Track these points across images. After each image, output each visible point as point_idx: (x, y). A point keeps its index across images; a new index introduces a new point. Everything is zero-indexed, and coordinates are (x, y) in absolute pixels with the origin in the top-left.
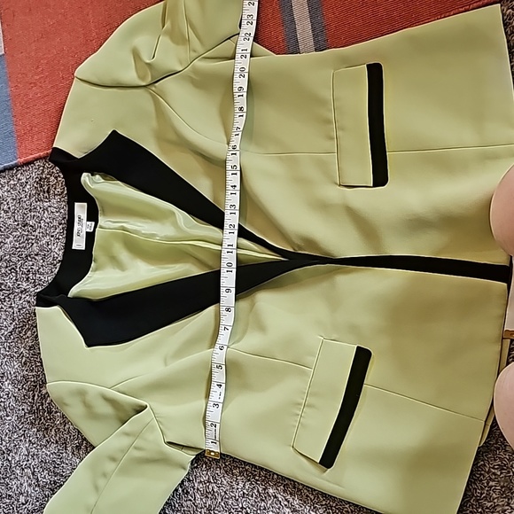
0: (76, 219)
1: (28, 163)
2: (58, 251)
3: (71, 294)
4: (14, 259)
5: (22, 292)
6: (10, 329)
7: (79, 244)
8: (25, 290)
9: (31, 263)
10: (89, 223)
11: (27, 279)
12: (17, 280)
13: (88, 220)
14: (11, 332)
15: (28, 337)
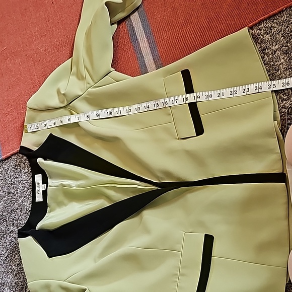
0: (36, 184)
1: (8, 158)
2: (28, 205)
3: (37, 228)
4: (4, 214)
5: (10, 232)
6: (6, 255)
7: (39, 198)
8: (12, 231)
9: (14, 215)
10: (43, 185)
11: (13, 224)
12: (7, 226)
13: (43, 184)
14: (6, 257)
15: (16, 259)
